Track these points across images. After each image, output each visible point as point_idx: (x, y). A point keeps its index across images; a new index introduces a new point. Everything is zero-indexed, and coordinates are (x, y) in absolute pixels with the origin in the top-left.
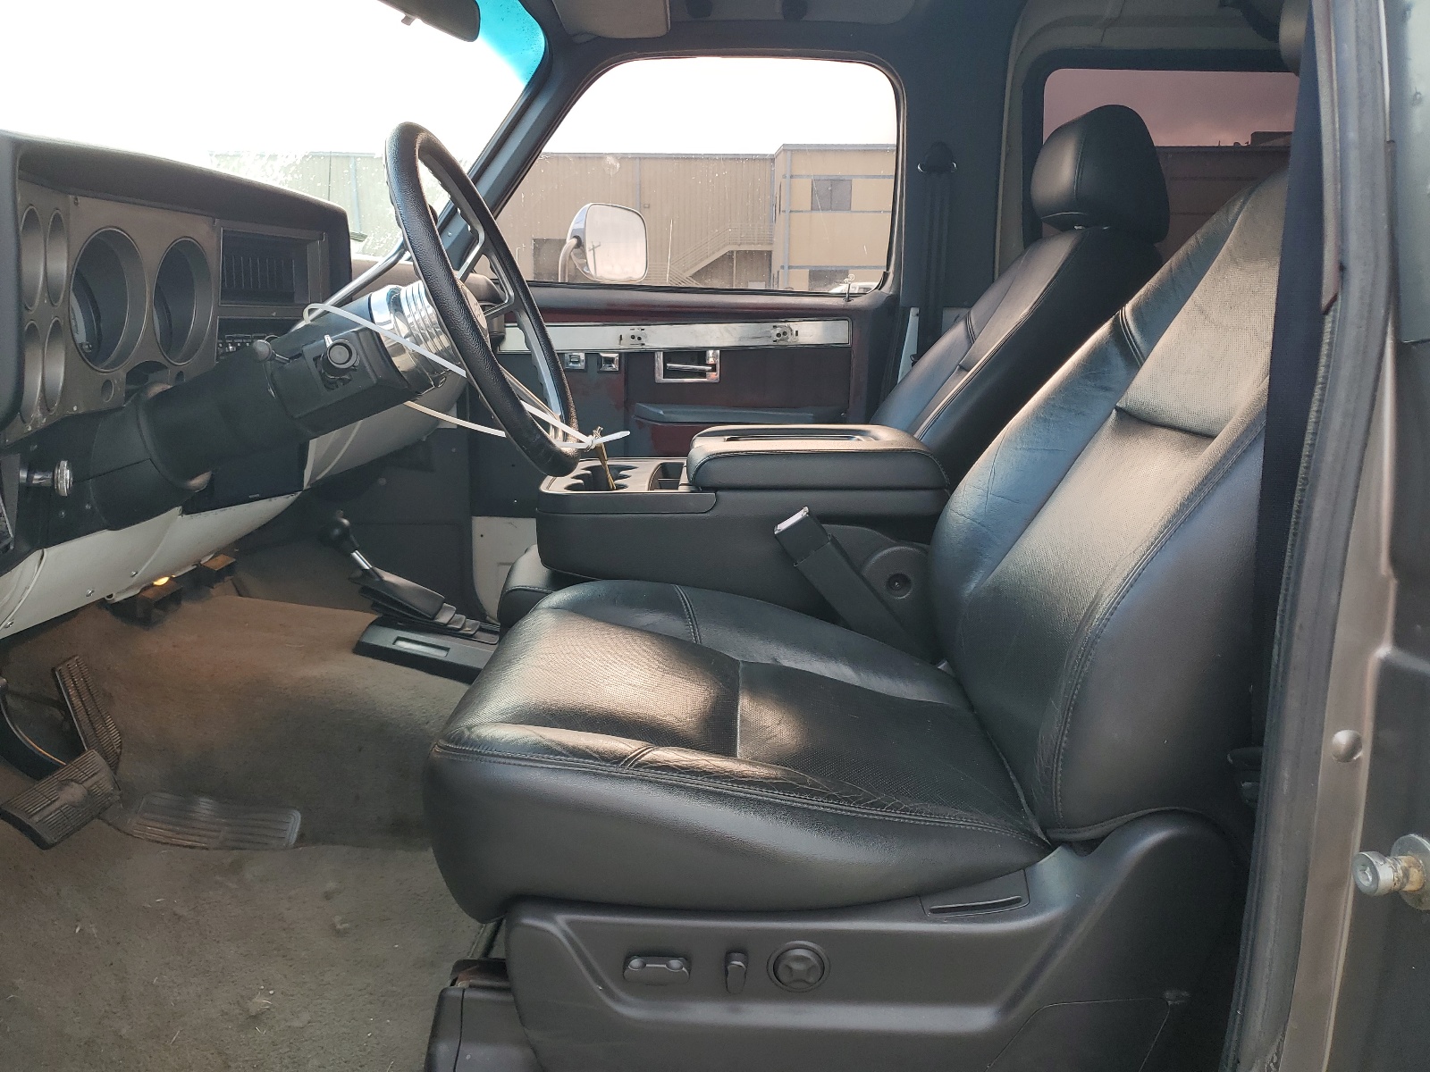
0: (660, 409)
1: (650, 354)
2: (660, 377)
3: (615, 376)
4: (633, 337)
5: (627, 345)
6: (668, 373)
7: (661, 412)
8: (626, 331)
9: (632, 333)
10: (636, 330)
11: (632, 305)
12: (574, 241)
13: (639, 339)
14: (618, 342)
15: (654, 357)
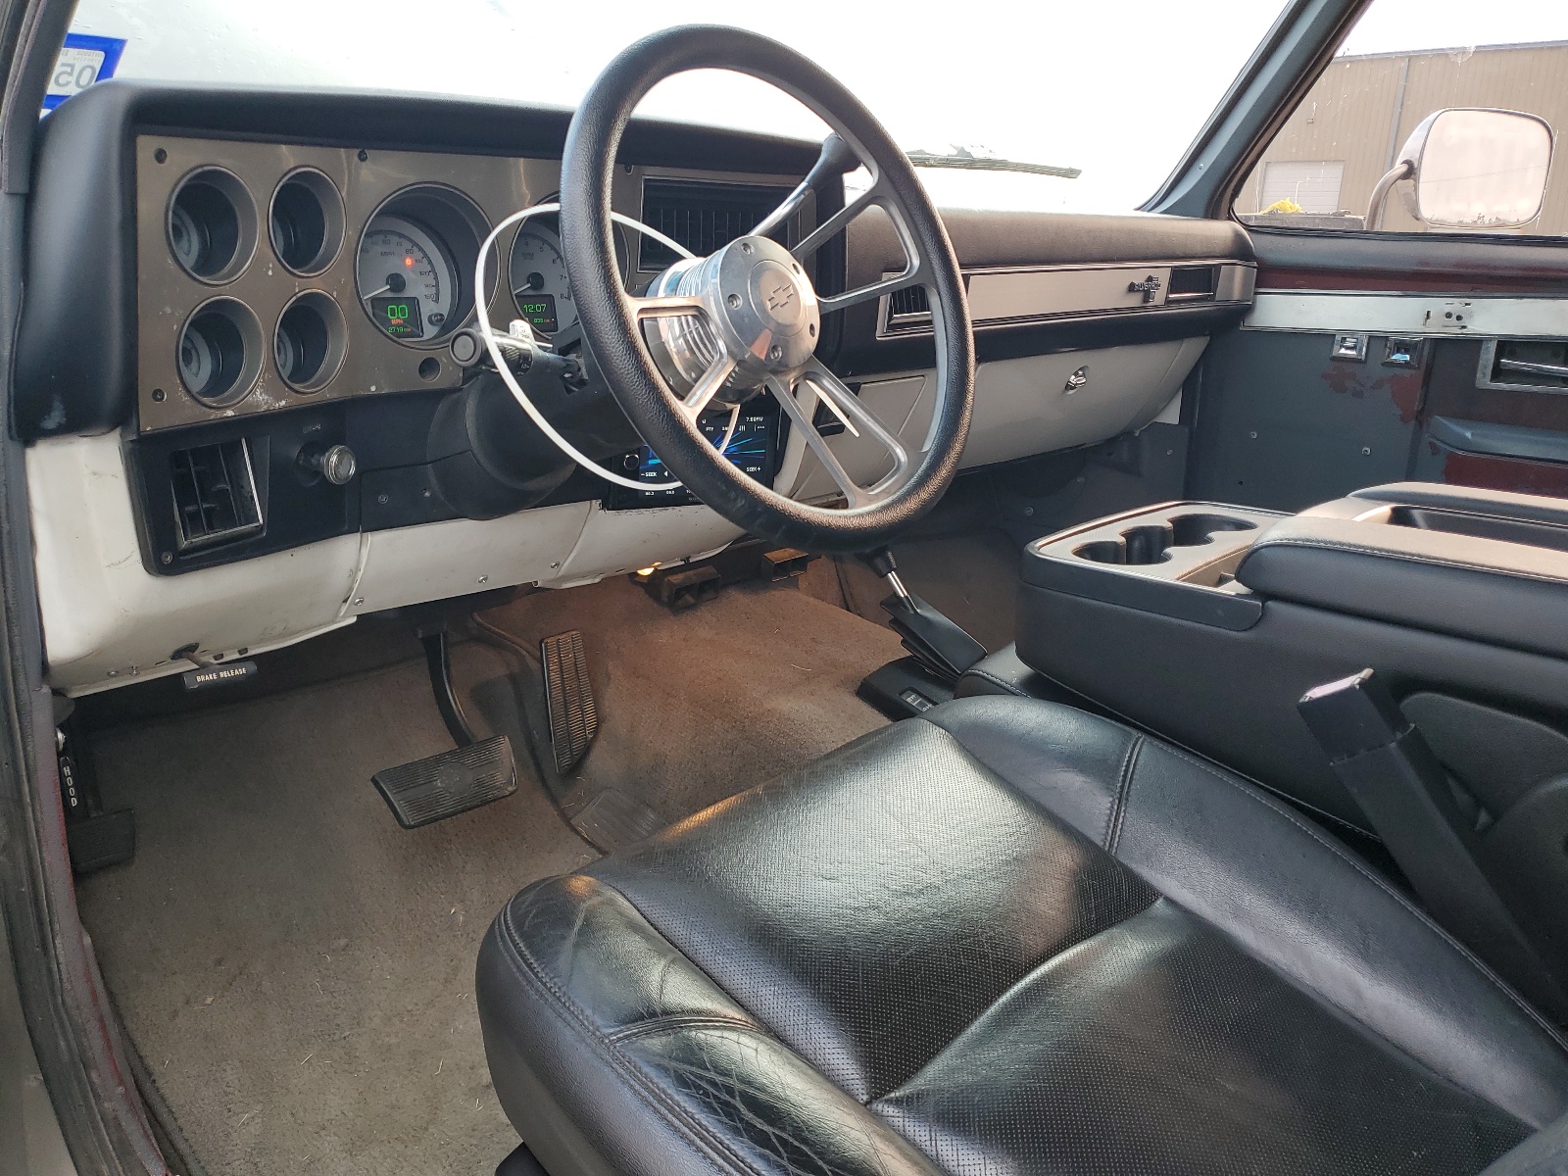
0: (1468, 428)
1: (1475, 344)
2: (1484, 380)
3: (1407, 373)
4: (1449, 315)
5: (1438, 328)
6: (1498, 373)
7: (1468, 435)
8: (1439, 305)
9: (1448, 309)
10: (1455, 305)
11: (1458, 265)
12: (1404, 168)
13: (1459, 318)
14: (1422, 321)
15: (1480, 348)
